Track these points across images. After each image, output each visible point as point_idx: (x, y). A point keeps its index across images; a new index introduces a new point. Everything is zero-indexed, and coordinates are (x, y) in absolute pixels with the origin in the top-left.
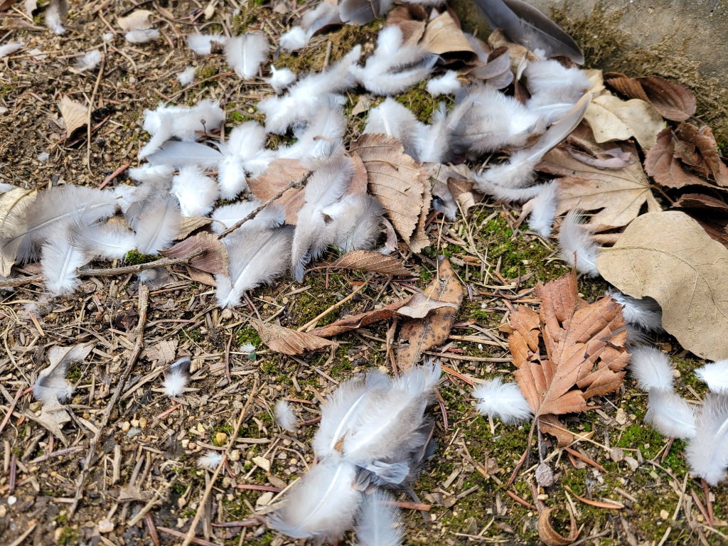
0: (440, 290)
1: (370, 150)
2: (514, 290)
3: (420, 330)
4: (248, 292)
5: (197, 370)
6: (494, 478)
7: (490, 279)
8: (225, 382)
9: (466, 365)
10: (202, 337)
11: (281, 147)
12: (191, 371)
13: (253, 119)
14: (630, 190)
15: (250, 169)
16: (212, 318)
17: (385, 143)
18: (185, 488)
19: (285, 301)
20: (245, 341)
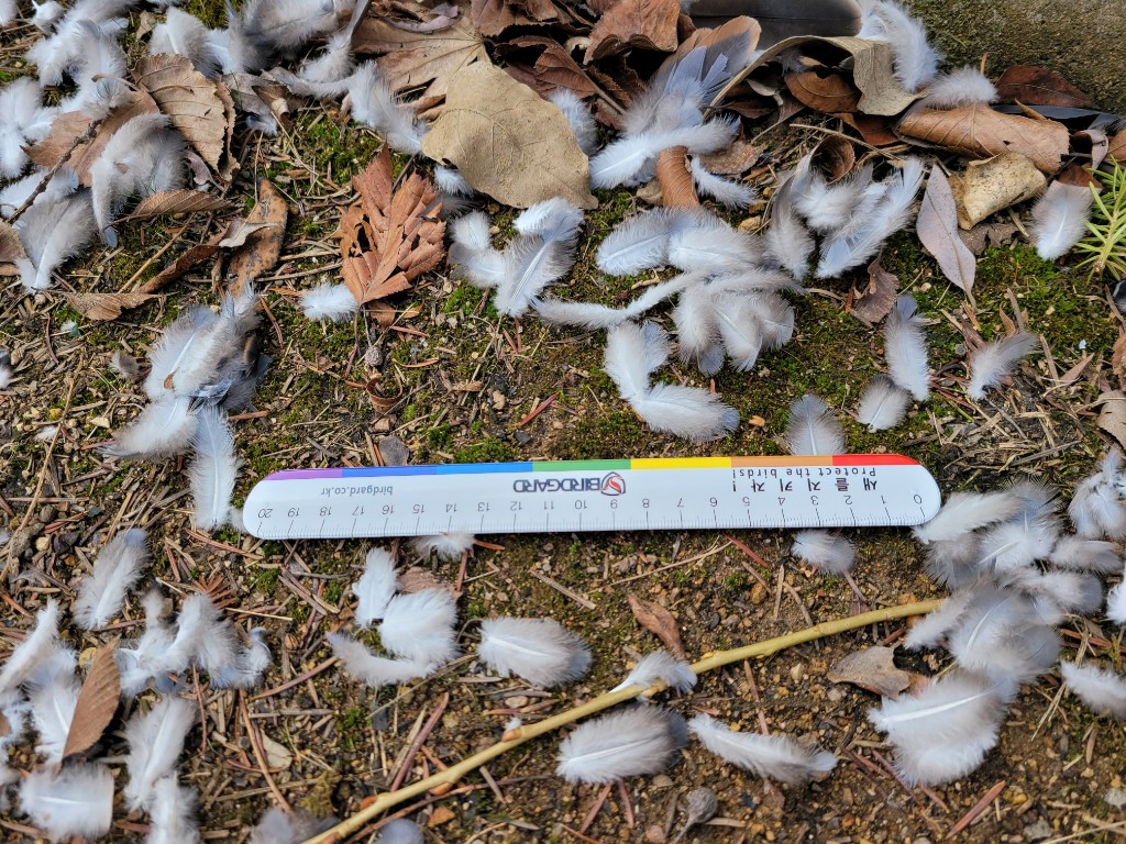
0: (262, 215)
1: (155, 76)
2: (348, 194)
3: (246, 259)
4: (56, 270)
5: (20, 361)
6: (328, 372)
7: (322, 189)
8: (52, 364)
9: (302, 282)
10: (18, 330)
11: (63, 101)
12: (13, 363)
13: (22, 75)
14: (461, 50)
15: (31, 136)
16: (25, 309)
17: (169, 64)
18: (27, 462)
19: (101, 269)
20: (65, 321)
